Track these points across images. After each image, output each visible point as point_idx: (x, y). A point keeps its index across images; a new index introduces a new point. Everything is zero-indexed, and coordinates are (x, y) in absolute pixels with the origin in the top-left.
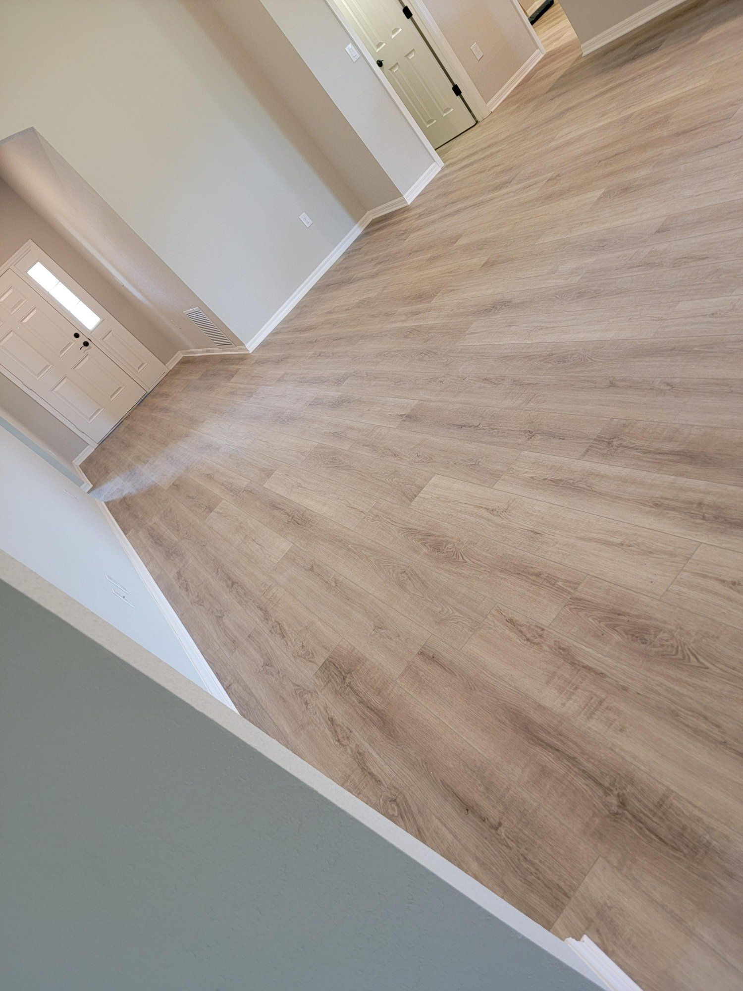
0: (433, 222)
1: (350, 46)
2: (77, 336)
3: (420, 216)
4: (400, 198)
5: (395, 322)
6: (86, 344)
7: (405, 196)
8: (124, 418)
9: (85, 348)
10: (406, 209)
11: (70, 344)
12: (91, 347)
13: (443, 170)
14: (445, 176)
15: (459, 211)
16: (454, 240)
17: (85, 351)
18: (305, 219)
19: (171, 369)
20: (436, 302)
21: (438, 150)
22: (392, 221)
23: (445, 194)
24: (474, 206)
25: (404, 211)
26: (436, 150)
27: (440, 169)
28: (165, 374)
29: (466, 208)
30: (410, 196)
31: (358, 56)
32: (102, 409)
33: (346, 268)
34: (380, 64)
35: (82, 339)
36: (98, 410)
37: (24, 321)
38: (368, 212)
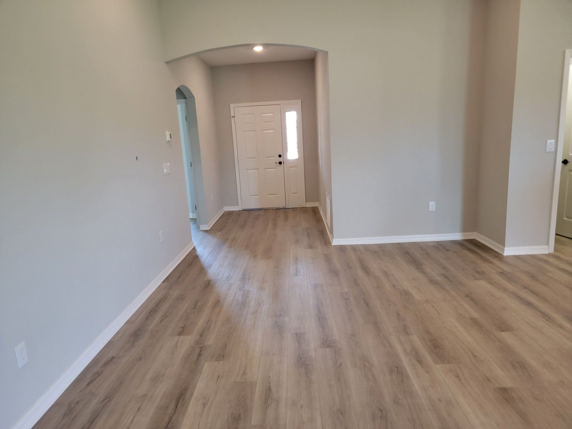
0: (505, 290)
1: (553, 141)
2: (280, 156)
3: (502, 273)
4: (501, 246)
5: (401, 343)
6: (280, 163)
7: (506, 249)
8: (264, 209)
9: (279, 164)
10: (499, 256)
11: (273, 157)
12: (281, 166)
13: (549, 255)
14: (546, 262)
15: (529, 304)
16: (504, 327)
17: (277, 165)
18: (432, 206)
19: (307, 206)
20: (438, 369)
21: (557, 236)
22: (484, 254)
23: (533, 277)
24: (544, 315)
25: (496, 257)
26: (556, 234)
27: (547, 253)
28: (302, 207)
29: (537, 309)
30: (509, 251)
31: (553, 150)
32: (259, 197)
33: (427, 254)
34: (565, 162)
35: (280, 160)
36: (257, 195)
37: (264, 131)
38: (476, 233)
